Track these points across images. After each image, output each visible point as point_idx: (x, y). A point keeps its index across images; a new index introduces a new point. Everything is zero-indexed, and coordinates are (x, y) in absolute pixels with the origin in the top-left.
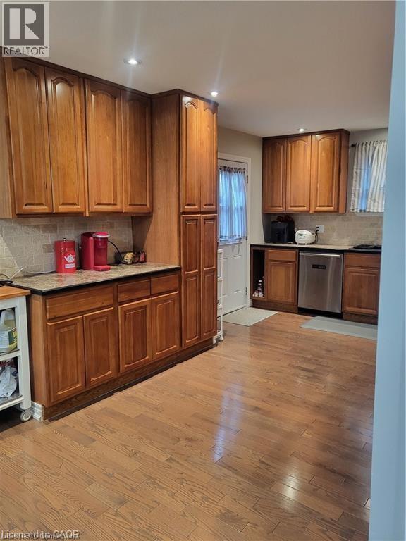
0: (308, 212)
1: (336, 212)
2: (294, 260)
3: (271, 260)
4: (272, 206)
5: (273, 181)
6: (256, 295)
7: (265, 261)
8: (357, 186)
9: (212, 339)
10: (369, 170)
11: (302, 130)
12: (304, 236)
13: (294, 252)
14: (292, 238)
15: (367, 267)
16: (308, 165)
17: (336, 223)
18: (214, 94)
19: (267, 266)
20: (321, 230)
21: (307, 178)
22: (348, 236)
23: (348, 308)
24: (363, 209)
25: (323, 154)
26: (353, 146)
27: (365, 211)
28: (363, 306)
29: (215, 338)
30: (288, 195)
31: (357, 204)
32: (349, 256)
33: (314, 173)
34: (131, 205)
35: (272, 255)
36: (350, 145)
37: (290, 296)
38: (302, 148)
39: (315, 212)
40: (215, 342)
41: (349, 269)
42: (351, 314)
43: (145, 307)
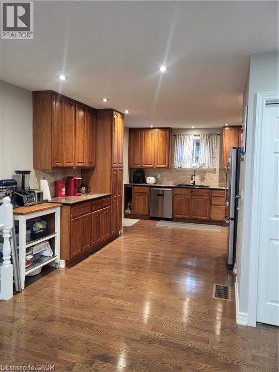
0: (153, 168)
1: (167, 168)
2: (148, 192)
3: (136, 193)
4: (134, 164)
5: (134, 151)
6: (127, 211)
7: (132, 193)
8: (177, 155)
9: (118, 232)
10: (182, 148)
11: (152, 127)
12: (151, 180)
13: (148, 188)
14: (144, 181)
15: (184, 195)
16: (153, 143)
17: (166, 173)
18: (127, 112)
19: (134, 196)
20: (159, 177)
21: (153, 150)
22: (172, 180)
23: (176, 216)
24: (180, 166)
25: (161, 139)
26: (174, 135)
27: (180, 168)
28: (183, 214)
29: (119, 232)
30: (143, 159)
31: (177, 165)
32: (176, 189)
33: (156, 148)
34: (89, 163)
35: (136, 189)
36: (173, 135)
37: (146, 210)
38: (150, 135)
39: (157, 167)
40: (120, 233)
41: (176, 196)
42: (177, 218)
43: (100, 213)
